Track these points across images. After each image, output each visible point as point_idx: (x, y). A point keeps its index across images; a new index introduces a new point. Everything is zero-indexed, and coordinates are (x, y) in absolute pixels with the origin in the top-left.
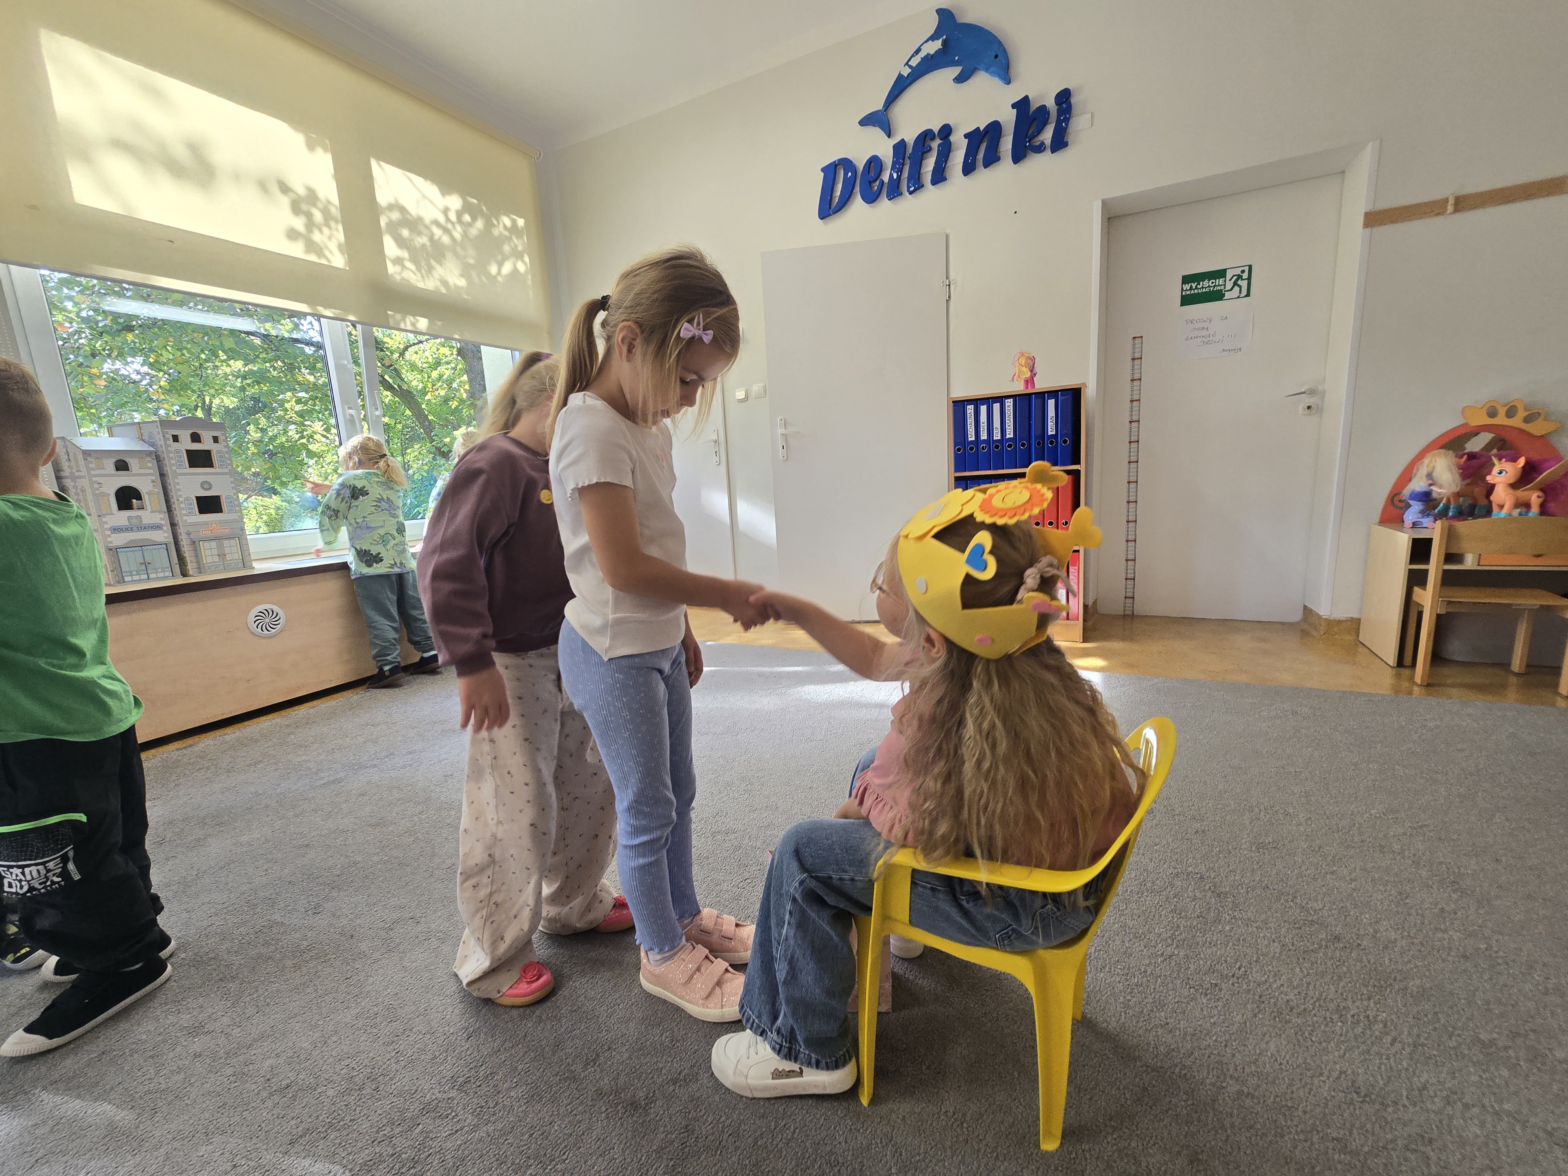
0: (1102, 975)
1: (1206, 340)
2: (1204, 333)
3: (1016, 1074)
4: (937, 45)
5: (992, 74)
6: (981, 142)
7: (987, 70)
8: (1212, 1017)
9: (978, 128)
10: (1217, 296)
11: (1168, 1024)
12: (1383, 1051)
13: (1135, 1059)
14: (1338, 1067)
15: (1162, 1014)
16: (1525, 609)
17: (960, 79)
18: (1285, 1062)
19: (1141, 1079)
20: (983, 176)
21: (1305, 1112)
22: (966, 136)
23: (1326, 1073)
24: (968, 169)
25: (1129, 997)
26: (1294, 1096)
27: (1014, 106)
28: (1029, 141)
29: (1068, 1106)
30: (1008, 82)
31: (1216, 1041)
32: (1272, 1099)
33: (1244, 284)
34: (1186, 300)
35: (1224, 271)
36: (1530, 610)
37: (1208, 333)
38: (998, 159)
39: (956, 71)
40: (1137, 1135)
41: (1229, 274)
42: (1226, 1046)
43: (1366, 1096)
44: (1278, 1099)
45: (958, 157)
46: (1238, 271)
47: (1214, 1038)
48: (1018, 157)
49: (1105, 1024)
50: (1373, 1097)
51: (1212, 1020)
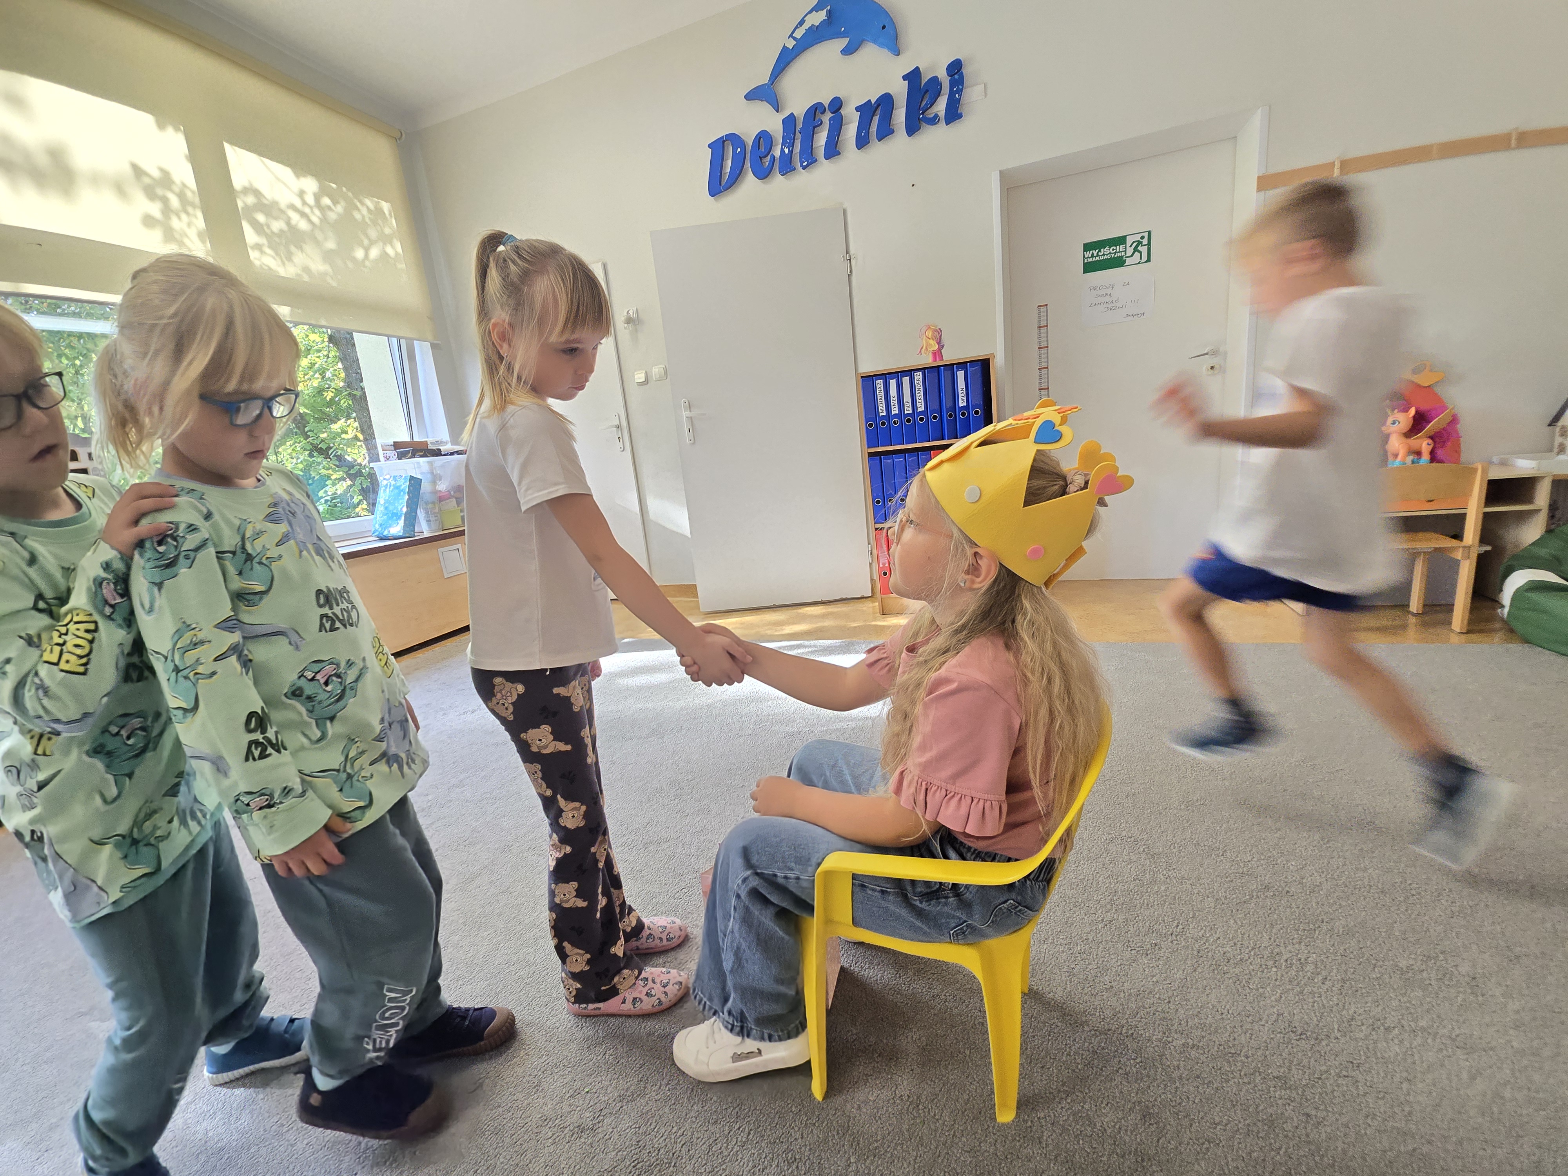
0: (1045, 946)
1: (1110, 306)
2: (1107, 299)
3: (968, 1052)
4: (822, 15)
5: (881, 45)
6: (873, 115)
7: (875, 41)
8: (1153, 976)
9: (870, 101)
10: (1117, 263)
11: (1112, 987)
12: (1315, 990)
13: (1082, 1024)
14: (1275, 1010)
15: (1106, 978)
16: (1420, 553)
17: (848, 51)
18: (1226, 1011)
19: (1090, 1043)
20: (878, 150)
21: (1247, 1057)
22: (858, 109)
23: (1265, 1017)
24: (862, 142)
25: (1073, 966)
26: (1236, 1042)
27: (905, 78)
28: (923, 113)
29: (1022, 1076)
30: (897, 52)
31: (1159, 998)
32: (1216, 1049)
33: (1144, 250)
34: (1089, 268)
35: (1124, 237)
36: (1425, 552)
37: (1111, 299)
38: (892, 132)
39: (843, 43)
40: (1090, 1097)
41: (1129, 240)
42: (1169, 1002)
43: (1301, 1034)
44: (1221, 1048)
45: (851, 131)
46: (1138, 237)
47: (1157, 996)
48: (912, 129)
49: (1052, 994)
50: (1309, 1034)
51: (1154, 979)
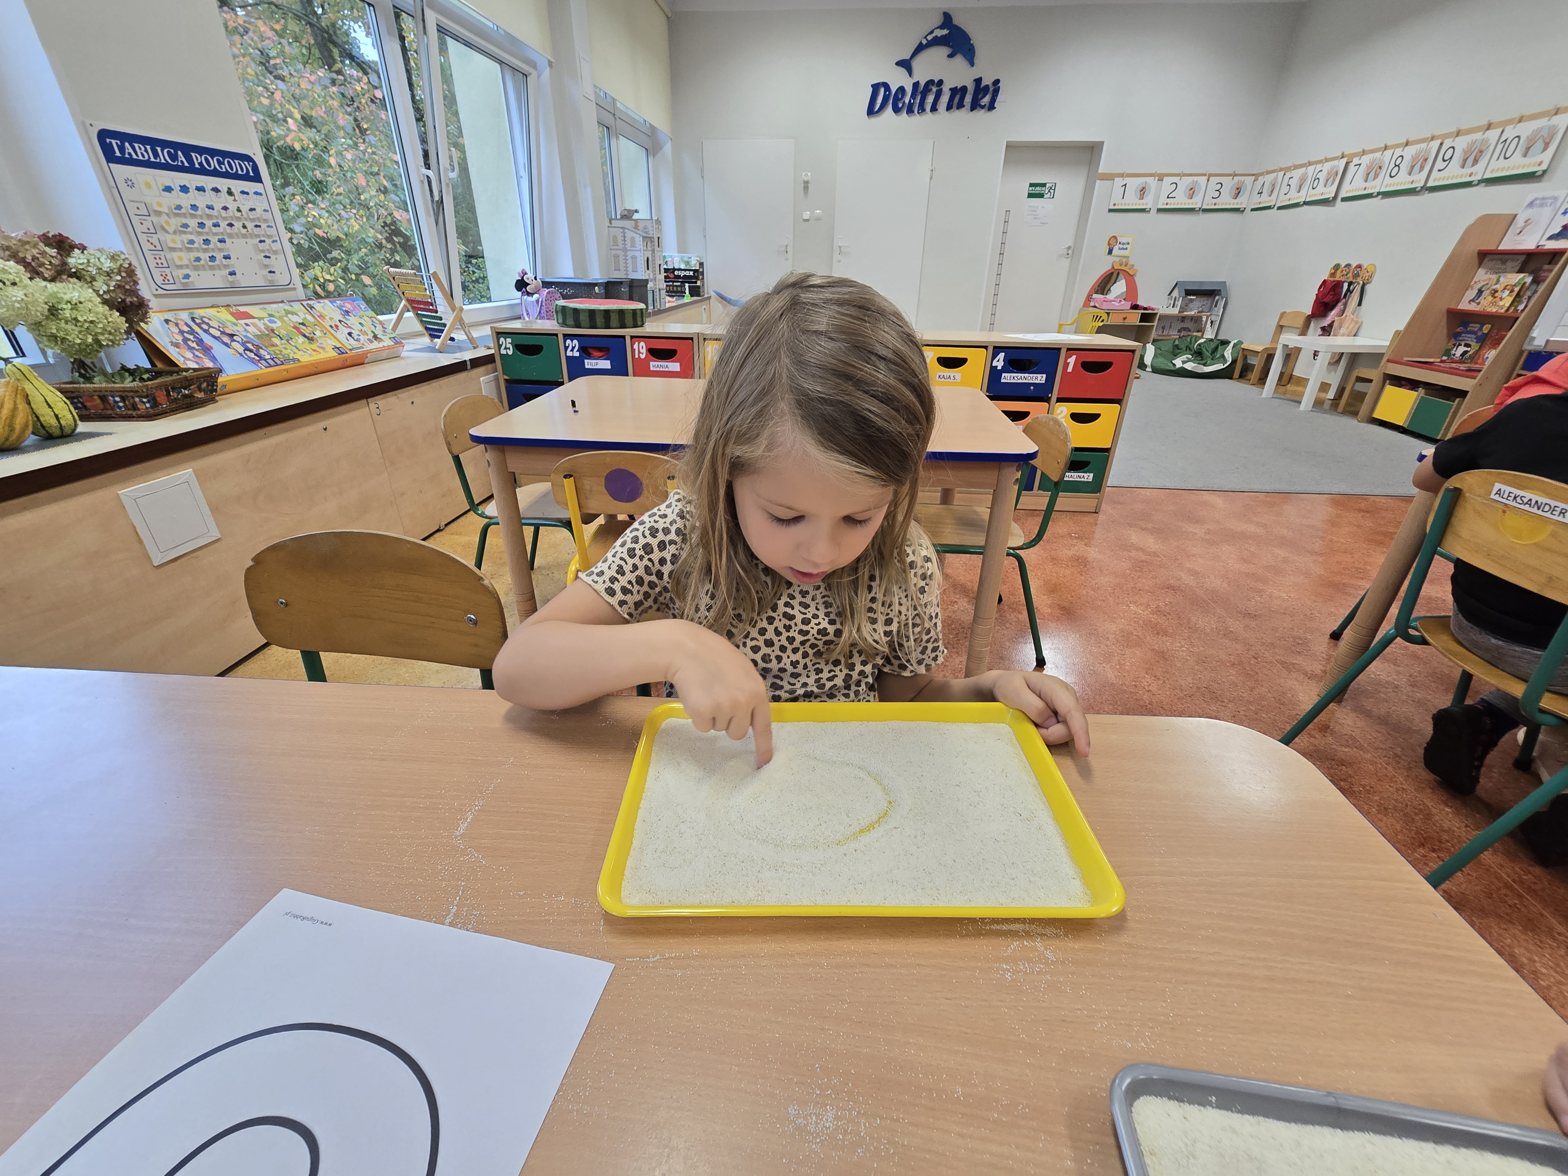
1: (1035, 217)
2: (1035, 213)
4: (943, 32)
5: (966, 59)
6: (957, 95)
7: (964, 56)
9: (957, 87)
10: (1041, 196)
17: (951, 56)
20: (957, 114)
22: (950, 89)
24: (949, 108)
27: (973, 80)
28: (978, 101)
30: (973, 67)
33: (1052, 191)
34: (1030, 196)
35: (1046, 184)
38: (964, 106)
39: (949, 51)
41: (1048, 186)
46: (1051, 185)
48: (973, 108)
